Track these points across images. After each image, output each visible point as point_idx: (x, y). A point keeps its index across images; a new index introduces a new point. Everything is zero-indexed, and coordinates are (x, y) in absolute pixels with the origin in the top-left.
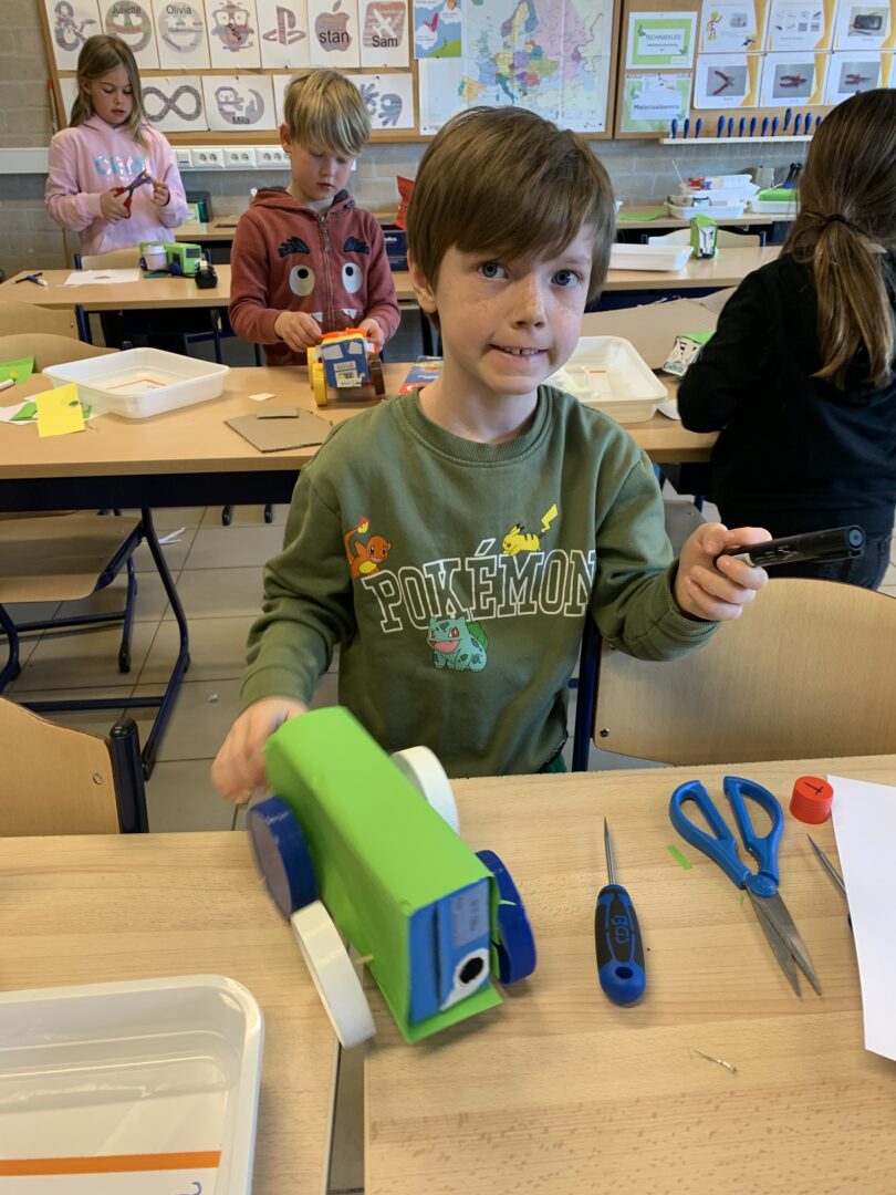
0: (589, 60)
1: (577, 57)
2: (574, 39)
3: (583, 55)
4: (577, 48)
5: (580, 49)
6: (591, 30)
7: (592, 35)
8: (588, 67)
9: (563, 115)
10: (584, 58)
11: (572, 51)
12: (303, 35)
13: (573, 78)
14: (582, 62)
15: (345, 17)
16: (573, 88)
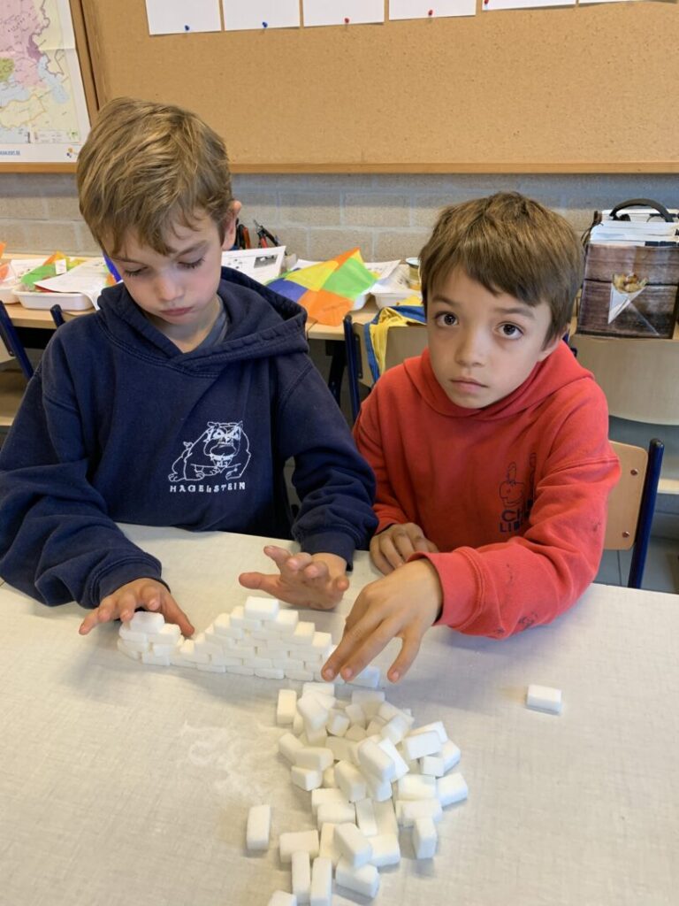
0: (51, 57)
1: (35, 52)
2: (24, 25)
3: (40, 49)
4: (31, 38)
5: (36, 40)
6: (42, 9)
7: (45, 18)
8: (53, 67)
9: (36, 138)
10: (44, 54)
11: (26, 44)
13: (35, 84)
14: (43, 60)
16: (39, 98)
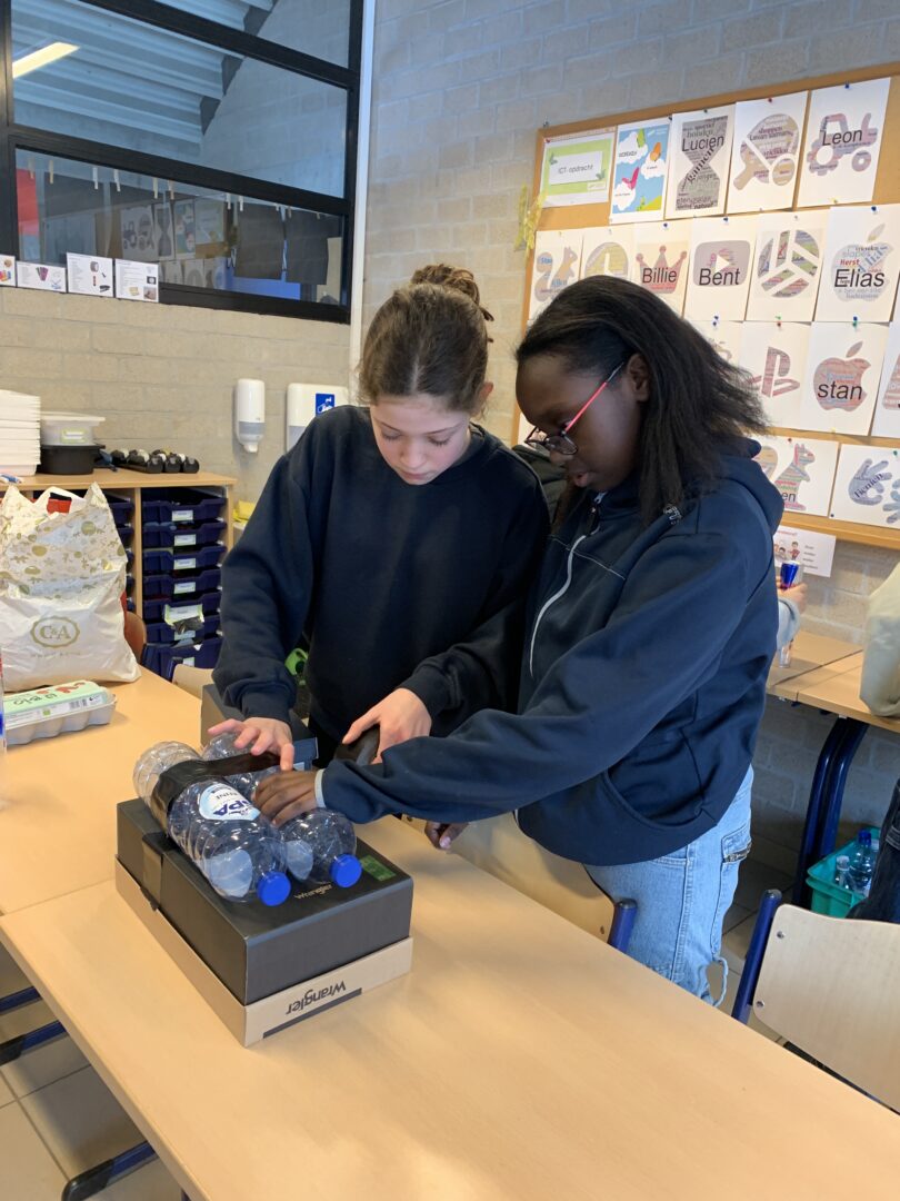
12: (795, 385)
15: (863, 365)
